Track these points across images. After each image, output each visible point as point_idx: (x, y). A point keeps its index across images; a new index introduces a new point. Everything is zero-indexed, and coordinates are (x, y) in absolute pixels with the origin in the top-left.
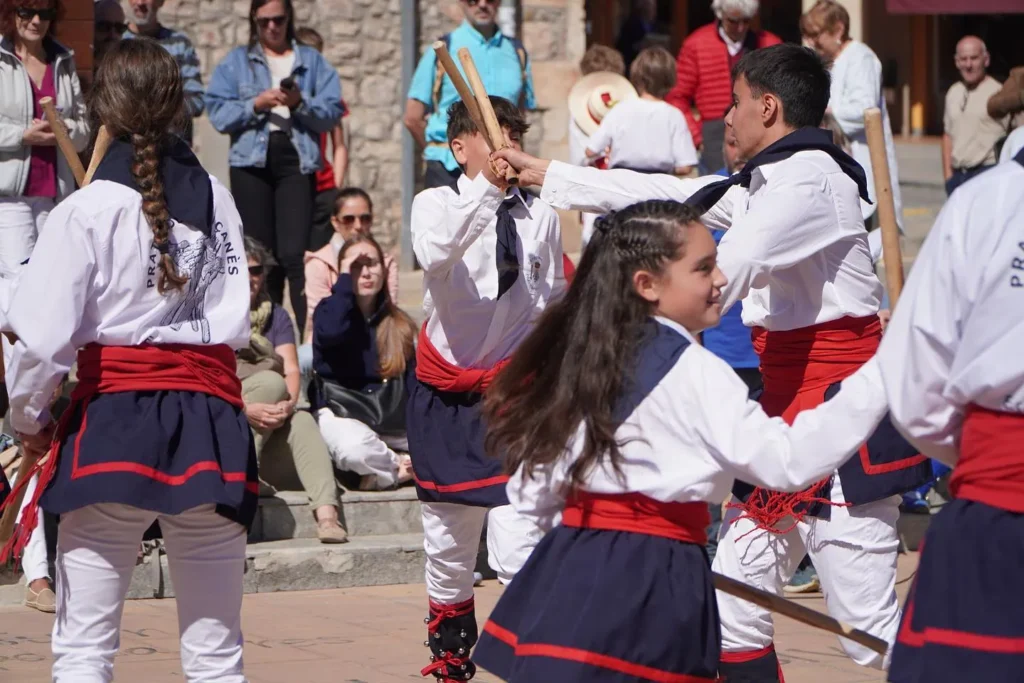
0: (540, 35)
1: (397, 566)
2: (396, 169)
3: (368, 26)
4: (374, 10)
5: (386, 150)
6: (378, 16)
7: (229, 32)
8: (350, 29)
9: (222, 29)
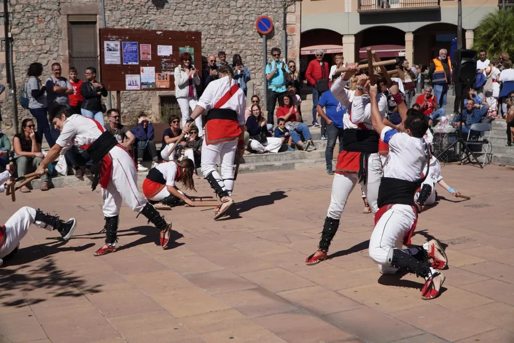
2: (263, 91)
3: (257, 63)
4: (258, 59)
6: (259, 61)
8: (253, 63)
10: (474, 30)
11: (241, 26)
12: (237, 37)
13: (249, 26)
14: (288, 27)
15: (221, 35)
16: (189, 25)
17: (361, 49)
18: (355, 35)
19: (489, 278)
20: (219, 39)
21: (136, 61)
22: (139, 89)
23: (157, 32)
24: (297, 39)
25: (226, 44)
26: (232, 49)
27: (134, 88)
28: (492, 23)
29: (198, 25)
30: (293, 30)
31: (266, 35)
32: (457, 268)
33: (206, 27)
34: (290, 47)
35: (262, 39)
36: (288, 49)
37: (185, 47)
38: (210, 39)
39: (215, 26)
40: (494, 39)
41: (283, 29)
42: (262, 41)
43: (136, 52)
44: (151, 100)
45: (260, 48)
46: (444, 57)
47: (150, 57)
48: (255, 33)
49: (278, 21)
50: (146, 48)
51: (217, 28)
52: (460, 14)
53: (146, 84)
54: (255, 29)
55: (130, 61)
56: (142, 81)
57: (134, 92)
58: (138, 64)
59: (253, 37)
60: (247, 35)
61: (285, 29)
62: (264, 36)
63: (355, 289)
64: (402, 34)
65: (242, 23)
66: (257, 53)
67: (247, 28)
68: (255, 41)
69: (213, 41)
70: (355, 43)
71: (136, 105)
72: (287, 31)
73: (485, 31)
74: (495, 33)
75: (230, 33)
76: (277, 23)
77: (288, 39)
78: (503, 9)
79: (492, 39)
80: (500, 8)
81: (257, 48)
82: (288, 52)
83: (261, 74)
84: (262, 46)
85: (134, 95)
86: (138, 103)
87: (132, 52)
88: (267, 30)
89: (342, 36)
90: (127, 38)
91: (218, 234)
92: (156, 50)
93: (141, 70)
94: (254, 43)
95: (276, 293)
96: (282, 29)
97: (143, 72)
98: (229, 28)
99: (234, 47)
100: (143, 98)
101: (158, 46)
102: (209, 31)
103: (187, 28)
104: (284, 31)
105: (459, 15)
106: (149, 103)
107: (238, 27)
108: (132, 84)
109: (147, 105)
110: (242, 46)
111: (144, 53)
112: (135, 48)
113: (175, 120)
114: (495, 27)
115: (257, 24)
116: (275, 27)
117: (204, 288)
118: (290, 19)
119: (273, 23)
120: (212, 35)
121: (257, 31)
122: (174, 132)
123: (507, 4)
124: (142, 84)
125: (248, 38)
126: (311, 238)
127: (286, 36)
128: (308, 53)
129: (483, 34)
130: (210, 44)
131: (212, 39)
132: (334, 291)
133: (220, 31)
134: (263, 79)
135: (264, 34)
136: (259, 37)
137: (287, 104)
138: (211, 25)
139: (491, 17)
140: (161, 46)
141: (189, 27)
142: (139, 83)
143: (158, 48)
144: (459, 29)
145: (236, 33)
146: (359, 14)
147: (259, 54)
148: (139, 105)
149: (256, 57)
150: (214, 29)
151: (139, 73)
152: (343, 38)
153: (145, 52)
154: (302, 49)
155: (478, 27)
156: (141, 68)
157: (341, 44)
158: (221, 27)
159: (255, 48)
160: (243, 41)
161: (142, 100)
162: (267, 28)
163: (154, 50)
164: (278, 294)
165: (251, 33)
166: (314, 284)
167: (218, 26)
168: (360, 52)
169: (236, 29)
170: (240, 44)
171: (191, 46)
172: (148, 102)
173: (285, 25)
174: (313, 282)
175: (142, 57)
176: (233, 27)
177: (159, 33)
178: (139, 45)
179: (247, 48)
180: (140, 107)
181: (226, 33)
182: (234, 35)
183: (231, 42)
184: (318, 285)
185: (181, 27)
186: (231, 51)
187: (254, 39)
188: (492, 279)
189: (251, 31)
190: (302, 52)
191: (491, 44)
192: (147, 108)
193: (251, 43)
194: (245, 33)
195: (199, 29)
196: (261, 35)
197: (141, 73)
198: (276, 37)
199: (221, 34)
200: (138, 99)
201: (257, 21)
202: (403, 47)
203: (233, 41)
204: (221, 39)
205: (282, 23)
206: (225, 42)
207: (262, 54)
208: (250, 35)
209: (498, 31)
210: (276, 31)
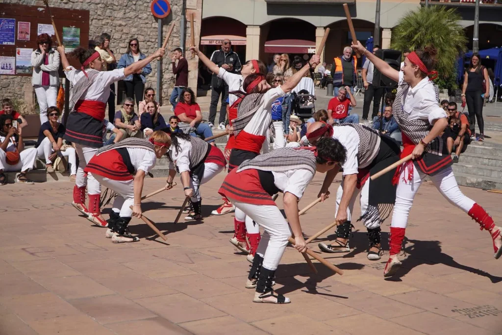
0: (189, 54)
1: (157, 173)
2: (155, 83)
3: (150, 50)
4: (151, 47)
5: (153, 79)
6: (152, 48)
7: (118, 50)
8: (146, 51)
9: (116, 50)
10: (392, 29)
11: (134, 7)
12: (128, 19)
13: (142, 8)
14: (188, 12)
15: (109, 17)
16: (73, 2)
17: (266, 42)
18: (261, 27)
19: (423, 311)
20: (108, 21)
21: (12, 41)
22: (13, 73)
23: (38, 9)
24: (198, 26)
25: (116, 26)
26: (122, 33)
27: (8, 72)
28: (413, 22)
29: (84, 4)
30: (193, 16)
31: (162, 19)
32: (386, 297)
33: (93, 6)
34: (189, 35)
35: (157, 24)
36: (187, 37)
37: (69, 27)
38: (96, 20)
39: (103, 6)
40: (416, 40)
41: (182, 15)
42: (157, 27)
43: (12, 30)
44: (24, 87)
45: (154, 34)
46: (348, 56)
47: (28, 37)
48: (150, 17)
49: (176, 5)
50: (24, 26)
51: (106, 8)
52: (378, 10)
53: (22, 68)
54: (149, 12)
55: (5, 41)
56: (17, 65)
57: (5, 77)
58: (14, 44)
59: (146, 21)
60: (140, 18)
61: (184, 14)
62: (160, 21)
63: (272, 321)
64: (314, 28)
65: (135, 5)
66: (151, 40)
67: (141, 10)
68: (149, 26)
69: (100, 22)
70: (260, 36)
71: (6, 93)
72: (186, 16)
73: (406, 30)
74: (416, 33)
75: (120, 15)
76: (175, 7)
77: (187, 26)
78: (426, 7)
79: (413, 40)
80: (422, 6)
81: (151, 34)
82: (187, 40)
83: (155, 63)
84: (157, 31)
85: (4, 80)
86: (9, 91)
87: (8, 30)
88: (163, 14)
89: (246, 26)
90: (4, 14)
91: (107, 250)
92: (36, 29)
93: (17, 51)
94: (147, 28)
95: (180, 325)
96: (180, 14)
97: (19, 54)
98: (120, 9)
99: (124, 31)
100: (15, 85)
101: (39, 24)
102: (96, 11)
103: (70, 6)
104: (183, 16)
105: (376, 12)
106: (21, 91)
107: (130, 8)
108: (5, 68)
109: (19, 93)
110: (134, 30)
111: (22, 32)
112: (11, 26)
113: (53, 112)
114: (416, 26)
115: (152, 5)
116: (173, 11)
117: (92, 316)
118: (190, 3)
119: (171, 7)
120: (99, 15)
121: (152, 14)
122: (54, 126)
123: (430, 2)
124: (17, 68)
125: (141, 21)
126: (217, 258)
127: (186, 22)
128: (207, 43)
129: (404, 34)
130: (97, 25)
131: (99, 20)
132: (248, 323)
133: (108, 11)
134: (156, 70)
135: (159, 18)
136: (154, 21)
137: (188, 100)
138: (99, 4)
139: (413, 15)
140: (42, 25)
141: (73, 6)
142: (13, 67)
143: (39, 27)
144: (377, 27)
145: (127, 15)
146: (266, 3)
147: (153, 40)
148: (10, 93)
149: (149, 43)
150: (102, 9)
151: (15, 56)
152: (247, 29)
153: (23, 30)
154: (202, 38)
155: (397, 26)
156: (17, 49)
157: (245, 36)
158: (109, 7)
159: (149, 33)
160: (134, 25)
161: (13, 86)
162: (164, 11)
163: (34, 29)
164: (182, 325)
165: (145, 16)
166: (224, 314)
167: (106, 6)
168: (265, 45)
169: (127, 11)
170: (131, 28)
171: (77, 27)
172: (20, 89)
173: (184, 9)
174: (222, 311)
175: (20, 37)
176: (125, 8)
177: (41, 9)
178: (17, 23)
179: (139, 32)
180: (11, 95)
181: (115, 14)
182: (124, 17)
183: (120, 25)
184: (229, 315)
185: (63, 5)
186: (120, 35)
187: (147, 23)
188: (427, 311)
189: (145, 14)
190: (202, 41)
191: (411, 45)
192: (19, 96)
193: (145, 28)
194: (138, 16)
195: (84, 7)
196: (156, 19)
197: (17, 55)
198: (173, 22)
199: (110, 15)
200: (9, 86)
201: (153, 3)
202: (313, 42)
203: (124, 24)
204: (110, 21)
205: (181, 7)
206: (114, 25)
207: (157, 41)
208: (144, 18)
209: (420, 31)
210: (174, 16)
